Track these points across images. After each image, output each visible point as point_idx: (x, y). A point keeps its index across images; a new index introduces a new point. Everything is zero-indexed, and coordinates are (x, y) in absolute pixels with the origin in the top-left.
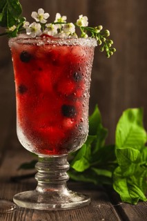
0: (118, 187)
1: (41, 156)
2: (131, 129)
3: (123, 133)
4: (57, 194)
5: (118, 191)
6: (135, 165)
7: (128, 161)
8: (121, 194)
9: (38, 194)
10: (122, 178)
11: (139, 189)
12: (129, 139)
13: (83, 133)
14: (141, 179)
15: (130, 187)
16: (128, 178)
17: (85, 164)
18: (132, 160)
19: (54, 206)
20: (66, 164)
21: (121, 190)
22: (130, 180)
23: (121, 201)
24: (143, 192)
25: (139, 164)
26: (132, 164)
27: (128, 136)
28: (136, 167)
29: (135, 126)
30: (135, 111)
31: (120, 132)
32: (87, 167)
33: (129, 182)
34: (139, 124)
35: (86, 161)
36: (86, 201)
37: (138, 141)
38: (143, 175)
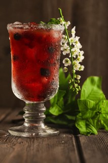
0: (78, 125)
1: (27, 102)
2: (92, 90)
3: (86, 91)
4: (37, 128)
5: (78, 128)
6: (91, 111)
7: (86, 108)
8: (80, 129)
9: (25, 127)
10: (83, 119)
11: (93, 127)
12: (91, 96)
13: (54, 87)
14: (96, 121)
15: (87, 126)
16: (87, 120)
17: (60, 111)
18: (89, 108)
19: (34, 134)
20: (43, 108)
21: (81, 127)
22: (88, 121)
23: (80, 134)
24: (96, 129)
25: (95, 111)
26: (89, 110)
27: (90, 94)
28: (92, 113)
29: (95, 88)
30: (96, 78)
31: (84, 91)
32: (60, 113)
33: (87, 123)
34: (98, 87)
35: (60, 109)
36: (56, 132)
37: (96, 97)
38: (97, 119)
